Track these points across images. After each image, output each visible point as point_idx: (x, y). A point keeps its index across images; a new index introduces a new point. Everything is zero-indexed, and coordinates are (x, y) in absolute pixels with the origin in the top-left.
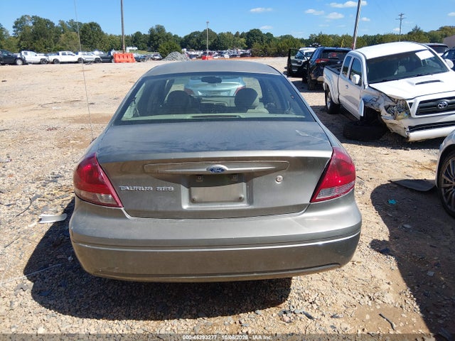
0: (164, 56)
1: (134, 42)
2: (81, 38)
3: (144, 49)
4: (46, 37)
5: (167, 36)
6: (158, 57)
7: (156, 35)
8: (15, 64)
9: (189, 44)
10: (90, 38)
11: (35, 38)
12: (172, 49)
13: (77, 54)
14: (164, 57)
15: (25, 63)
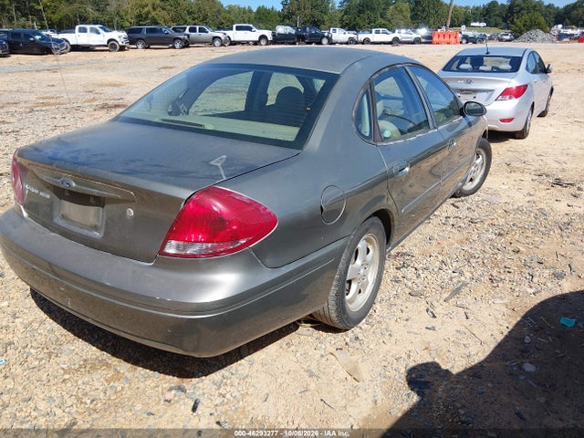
0: (517, 35)
1: (484, 16)
2: (412, 10)
3: (496, 26)
4: (373, 9)
5: (535, 6)
6: (508, 37)
7: (518, 6)
8: (320, 43)
9: (569, 18)
10: (424, 11)
11: (360, 12)
12: (531, 26)
13: (394, 32)
14: (516, 37)
15: (331, 42)
